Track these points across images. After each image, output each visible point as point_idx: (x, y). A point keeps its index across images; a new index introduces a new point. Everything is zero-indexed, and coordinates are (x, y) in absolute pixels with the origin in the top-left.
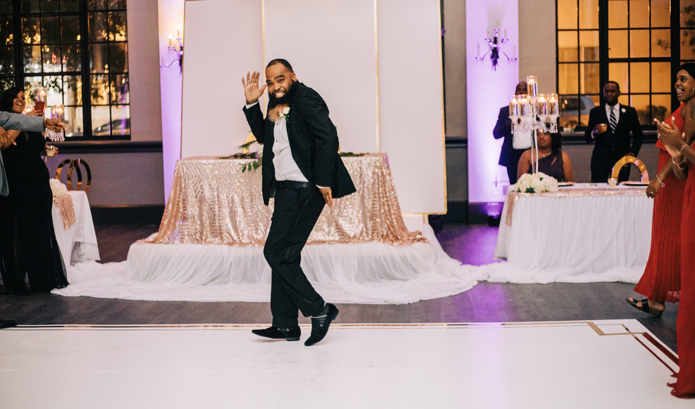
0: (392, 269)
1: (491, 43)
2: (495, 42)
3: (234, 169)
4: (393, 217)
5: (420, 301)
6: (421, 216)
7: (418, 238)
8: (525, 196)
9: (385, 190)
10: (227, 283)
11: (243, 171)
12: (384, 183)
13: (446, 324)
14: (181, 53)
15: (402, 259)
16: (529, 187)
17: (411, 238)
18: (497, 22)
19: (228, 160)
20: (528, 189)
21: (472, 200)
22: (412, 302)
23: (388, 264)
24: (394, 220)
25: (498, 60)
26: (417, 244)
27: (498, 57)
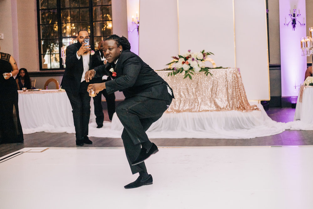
0: (242, 123)
1: (292, 17)
2: (294, 16)
3: (164, 76)
4: (243, 98)
5: (256, 137)
6: (257, 101)
7: (255, 108)
8: (309, 87)
9: (238, 85)
10: (160, 131)
11: (168, 76)
12: (238, 81)
14: (138, 25)
15: (247, 119)
16: (311, 83)
17: (252, 108)
18: (295, 6)
19: (161, 71)
20: (310, 84)
21: (283, 95)
22: (252, 138)
23: (240, 121)
24: (243, 100)
25: (296, 25)
26: (254, 111)
27: (295, 24)
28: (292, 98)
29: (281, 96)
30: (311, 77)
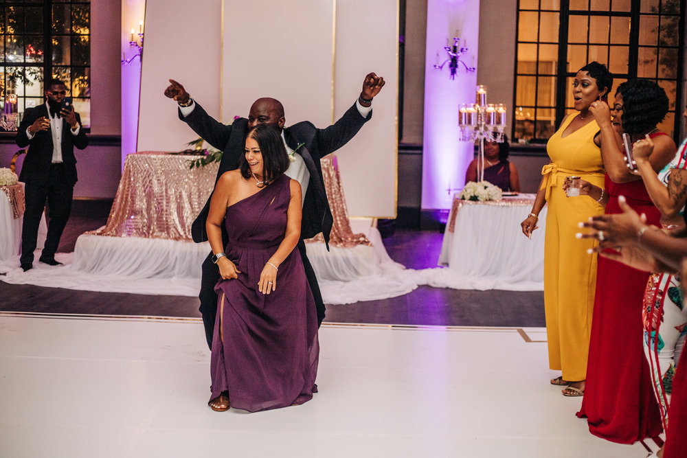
0: (334, 269)
1: (450, 52)
2: (455, 51)
3: (183, 165)
4: (338, 218)
5: (358, 302)
6: (371, 219)
7: (361, 240)
8: (469, 204)
9: (331, 192)
10: (171, 277)
11: (191, 167)
12: (330, 185)
13: (390, 326)
14: (142, 48)
15: (345, 261)
16: (473, 195)
17: (355, 240)
18: (457, 31)
19: (177, 156)
20: (471, 197)
21: (425, 206)
22: (349, 303)
23: (329, 262)
24: (339, 222)
25: (457, 69)
26: (360, 246)
27: (456, 66)
28: (441, 212)
29: (420, 207)
30: (474, 183)
